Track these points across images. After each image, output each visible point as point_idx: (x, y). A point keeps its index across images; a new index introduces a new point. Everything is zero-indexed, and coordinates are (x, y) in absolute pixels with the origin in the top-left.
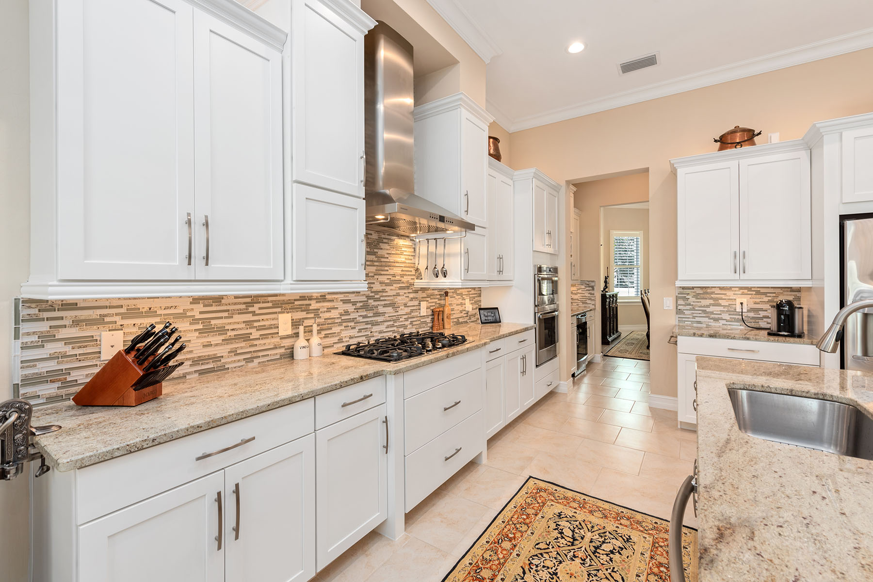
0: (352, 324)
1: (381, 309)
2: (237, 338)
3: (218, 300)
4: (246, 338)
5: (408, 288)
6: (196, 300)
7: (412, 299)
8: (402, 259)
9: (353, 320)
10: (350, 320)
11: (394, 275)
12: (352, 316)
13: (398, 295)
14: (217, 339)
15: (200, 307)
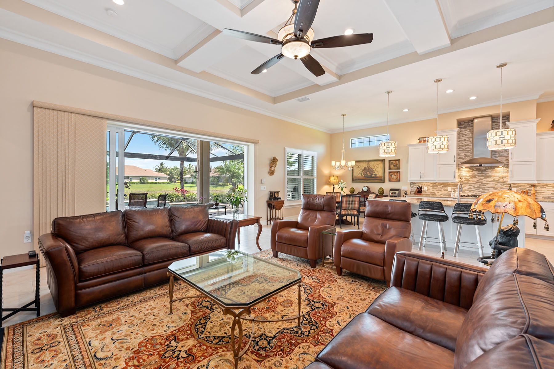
0: (473, 191)
1: (486, 188)
2: (439, 190)
3: (435, 183)
4: (441, 190)
5: (503, 183)
6: (431, 184)
7: (506, 187)
8: (500, 174)
9: (473, 190)
10: (472, 190)
11: (495, 179)
12: (472, 189)
13: (497, 185)
14: (435, 190)
15: (432, 185)
